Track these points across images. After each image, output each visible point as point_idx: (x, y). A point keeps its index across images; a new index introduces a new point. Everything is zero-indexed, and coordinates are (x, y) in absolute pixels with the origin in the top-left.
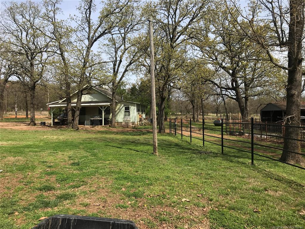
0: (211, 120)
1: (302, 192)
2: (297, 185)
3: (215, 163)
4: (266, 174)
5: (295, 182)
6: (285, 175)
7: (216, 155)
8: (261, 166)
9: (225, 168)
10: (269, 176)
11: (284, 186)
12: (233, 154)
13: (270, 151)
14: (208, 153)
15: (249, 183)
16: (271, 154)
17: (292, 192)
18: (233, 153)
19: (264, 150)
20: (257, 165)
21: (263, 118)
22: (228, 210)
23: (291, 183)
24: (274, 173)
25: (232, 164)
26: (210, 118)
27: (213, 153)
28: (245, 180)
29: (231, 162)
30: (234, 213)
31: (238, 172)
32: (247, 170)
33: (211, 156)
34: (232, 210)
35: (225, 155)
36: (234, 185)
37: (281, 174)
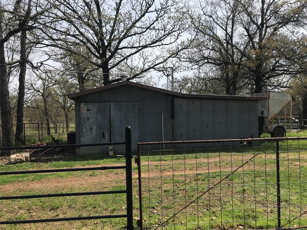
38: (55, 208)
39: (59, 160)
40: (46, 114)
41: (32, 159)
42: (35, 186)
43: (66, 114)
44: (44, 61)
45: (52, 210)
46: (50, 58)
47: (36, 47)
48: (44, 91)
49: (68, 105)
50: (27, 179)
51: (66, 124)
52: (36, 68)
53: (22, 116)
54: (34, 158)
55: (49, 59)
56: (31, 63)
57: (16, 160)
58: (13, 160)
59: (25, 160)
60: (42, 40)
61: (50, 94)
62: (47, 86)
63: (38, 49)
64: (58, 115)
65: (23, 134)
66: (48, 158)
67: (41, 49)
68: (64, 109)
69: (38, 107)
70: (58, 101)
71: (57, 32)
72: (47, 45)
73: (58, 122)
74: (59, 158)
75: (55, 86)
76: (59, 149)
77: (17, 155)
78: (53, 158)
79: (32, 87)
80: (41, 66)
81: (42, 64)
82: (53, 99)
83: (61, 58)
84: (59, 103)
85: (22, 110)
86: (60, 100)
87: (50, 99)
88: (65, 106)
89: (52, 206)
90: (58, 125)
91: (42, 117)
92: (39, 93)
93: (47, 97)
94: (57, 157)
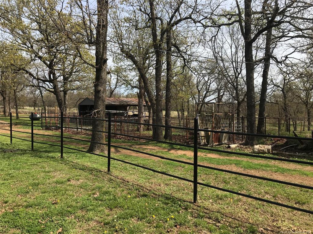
0: (27, 114)
1: (100, 177)
2: (97, 171)
3: (21, 161)
4: (73, 165)
5: (96, 169)
6: (90, 164)
7: (23, 152)
8: (70, 158)
9: (32, 165)
10: (75, 167)
11: (86, 174)
12: (44, 150)
13: (82, 143)
14: (15, 150)
15: (54, 177)
16: (82, 146)
17: (92, 178)
18: (45, 148)
19: (77, 143)
20: (66, 157)
21: (81, 112)
22: (24, 209)
23: (92, 170)
24: (80, 163)
25: (40, 160)
26: (26, 112)
27: (21, 150)
28: (50, 174)
29: (40, 158)
30: (30, 210)
31: (44, 167)
32: (55, 164)
33: (17, 154)
34: (29, 207)
35: (35, 151)
36: (37, 181)
37: (86, 164)
38: (301, 202)
39: (302, 157)
40: (285, 109)
41: (274, 152)
42: (278, 177)
43: (308, 110)
44: (289, 54)
45: (298, 203)
46: (296, 51)
47: (280, 41)
48: (284, 86)
49: (311, 100)
50: (270, 169)
51: (307, 122)
52: (281, 62)
53: (264, 110)
54: (276, 152)
55: (294, 52)
56: (276, 58)
57: (258, 150)
58: (256, 150)
59: (267, 152)
60: (287, 33)
61: (290, 89)
62: (288, 81)
63: (283, 43)
64: (298, 111)
65: (264, 127)
66: (290, 154)
67: (286, 42)
68: (307, 106)
69: (277, 103)
70: (300, 97)
71: (304, 21)
72: (292, 37)
73: (298, 120)
74: (303, 156)
75: (296, 80)
76: (301, 147)
77: (260, 146)
78: (296, 154)
79: (272, 83)
80: (285, 60)
81: (286, 57)
82: (293, 94)
83: (308, 49)
84: (301, 98)
85: (264, 104)
86: (302, 96)
87: (290, 94)
88: (307, 101)
89: (297, 200)
90: (298, 122)
91: (280, 113)
92: (279, 88)
93: (287, 92)
94: (299, 154)
